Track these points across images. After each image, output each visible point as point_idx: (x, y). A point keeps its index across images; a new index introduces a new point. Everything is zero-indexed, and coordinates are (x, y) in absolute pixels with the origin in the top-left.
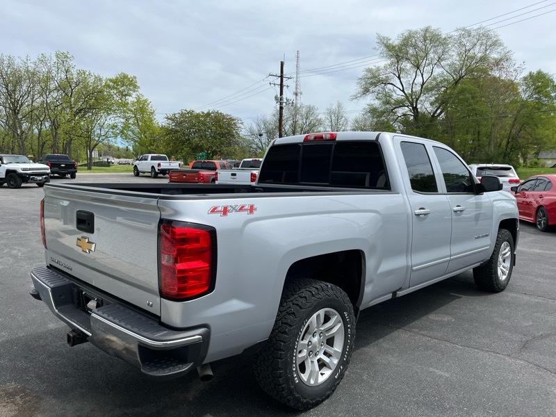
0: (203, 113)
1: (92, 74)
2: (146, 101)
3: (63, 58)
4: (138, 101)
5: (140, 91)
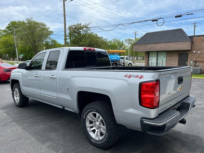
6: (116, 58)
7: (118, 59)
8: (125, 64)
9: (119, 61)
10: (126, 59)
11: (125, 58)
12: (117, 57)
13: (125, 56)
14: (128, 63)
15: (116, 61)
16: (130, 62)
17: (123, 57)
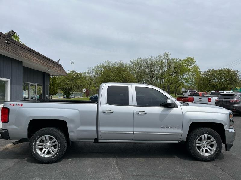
0: (218, 70)
1: (178, 59)
2: (197, 67)
3: (167, 55)
4: (194, 68)
5: (195, 63)
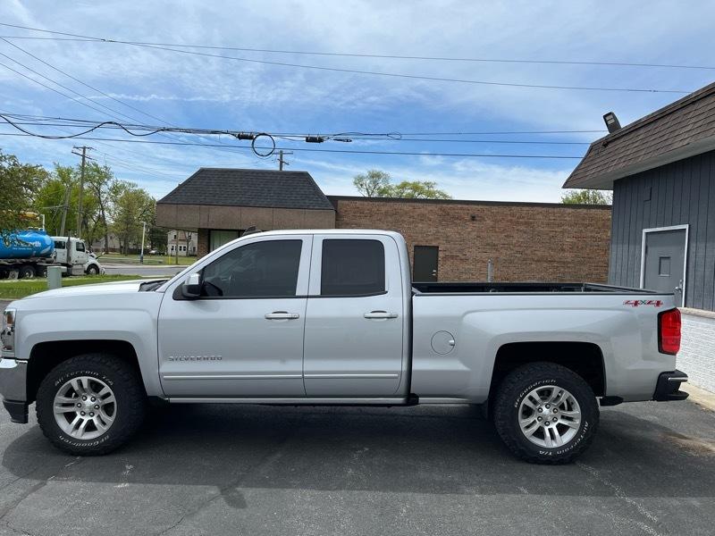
6: (38, 244)
7: (44, 246)
8: (74, 267)
9: (48, 255)
10: (78, 250)
11: (74, 247)
12: (42, 241)
13: (72, 239)
14: (86, 266)
15: (38, 255)
16: (92, 261)
17: (64, 239)
